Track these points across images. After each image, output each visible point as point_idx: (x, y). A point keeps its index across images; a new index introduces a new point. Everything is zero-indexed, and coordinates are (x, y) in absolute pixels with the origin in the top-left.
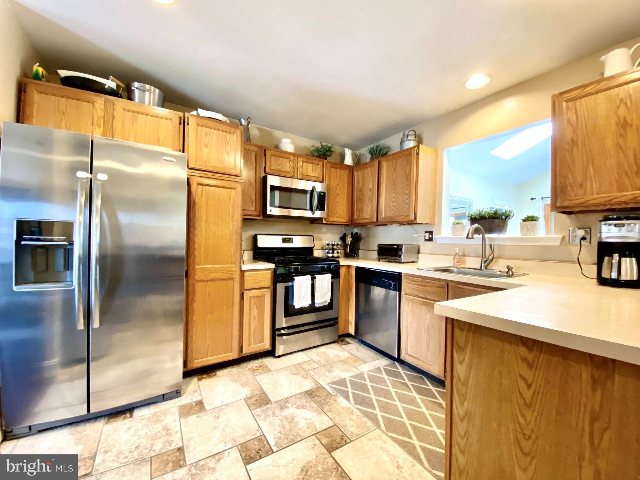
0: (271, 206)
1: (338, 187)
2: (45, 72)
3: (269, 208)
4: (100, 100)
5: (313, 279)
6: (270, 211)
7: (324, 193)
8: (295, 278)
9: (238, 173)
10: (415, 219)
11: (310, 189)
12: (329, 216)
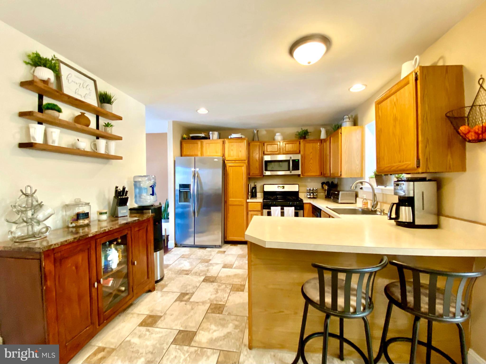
1: (311, 154)
2: (186, 136)
3: (264, 171)
4: (199, 142)
5: (282, 209)
6: (265, 173)
7: (299, 160)
8: (272, 208)
9: (245, 159)
10: (341, 175)
11: (289, 159)
12: (305, 173)
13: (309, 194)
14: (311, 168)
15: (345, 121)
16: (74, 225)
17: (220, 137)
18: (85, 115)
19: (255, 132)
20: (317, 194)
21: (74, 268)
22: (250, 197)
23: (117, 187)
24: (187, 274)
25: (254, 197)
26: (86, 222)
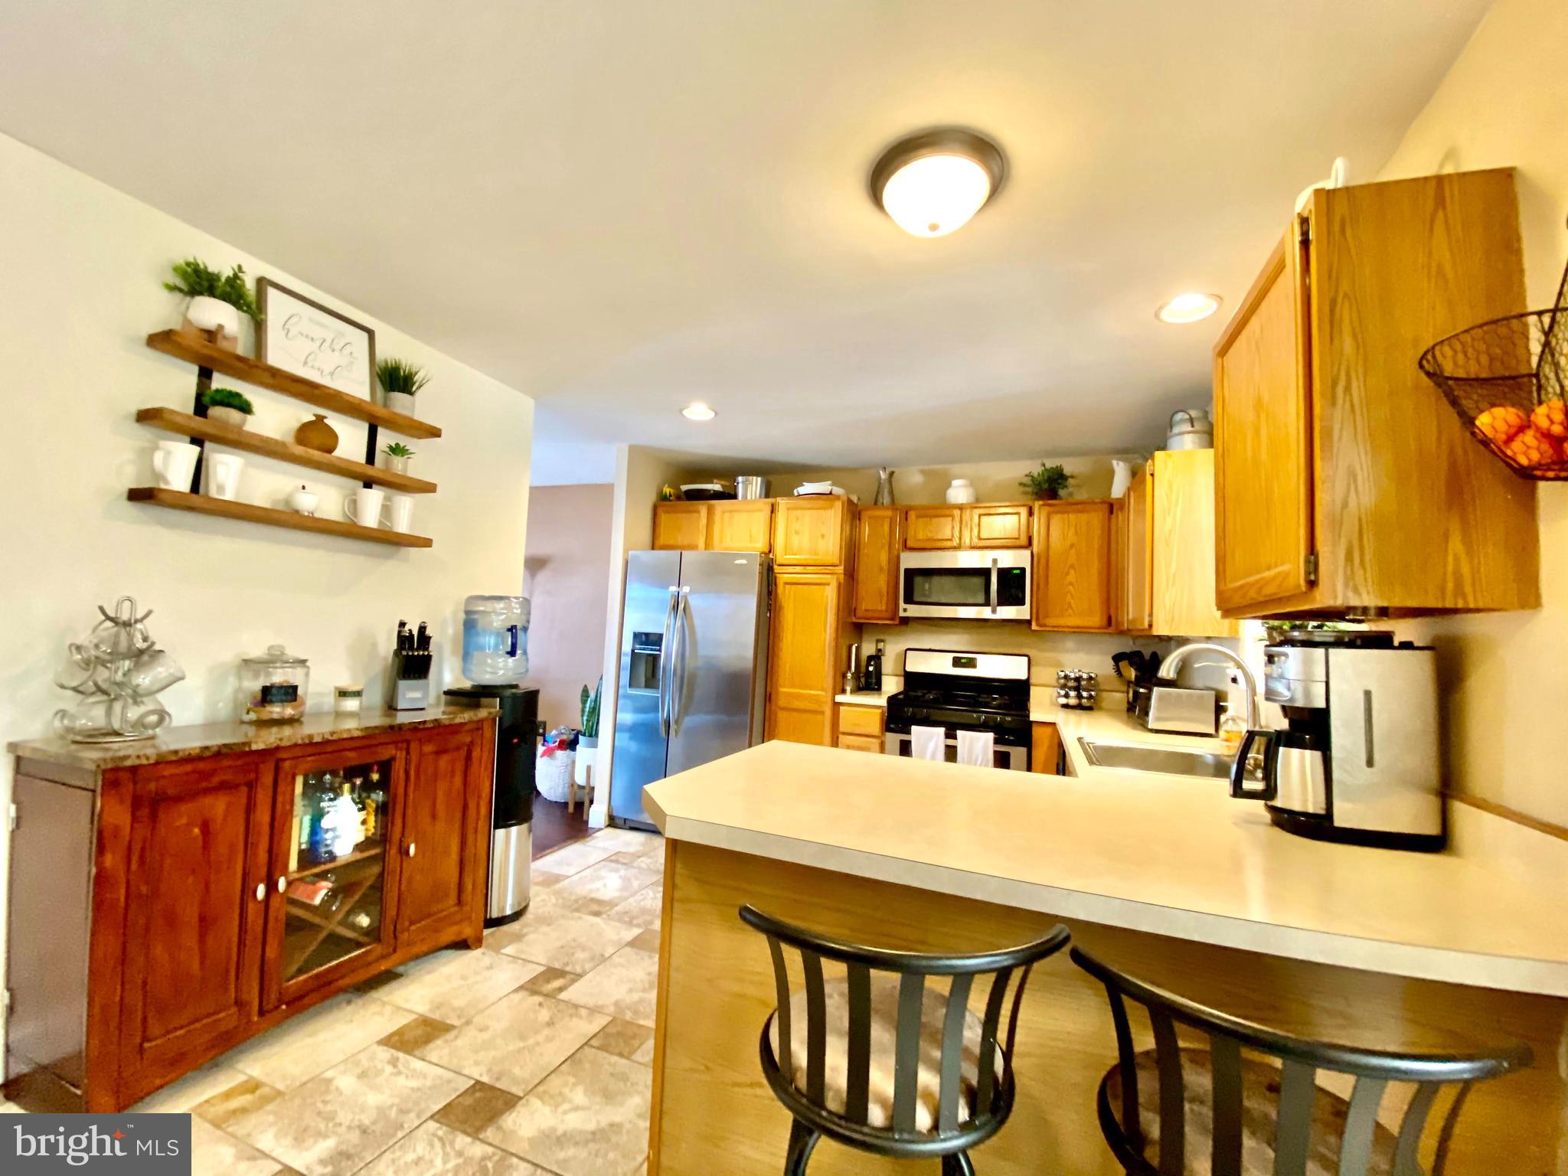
0: (906, 602)
1: (1073, 550)
2: (672, 491)
3: (902, 605)
4: (702, 507)
5: (952, 735)
6: (905, 610)
7: (1023, 570)
8: (914, 729)
9: (836, 561)
10: (1151, 626)
11: (988, 564)
12: (1047, 616)
13: (1063, 692)
14: (1072, 601)
15: (1176, 430)
16: (253, 716)
17: (768, 492)
18: (325, 421)
19: (883, 475)
20: (1093, 693)
21: (196, 831)
22: (848, 689)
23: (402, 624)
24: (597, 914)
25: (873, 689)
26: (289, 711)
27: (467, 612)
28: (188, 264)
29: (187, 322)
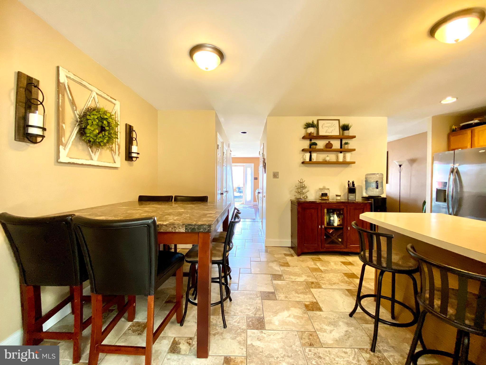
18: (330, 142)
23: (349, 182)
26: (326, 198)
27: (366, 178)
28: (306, 123)
29: (307, 133)
